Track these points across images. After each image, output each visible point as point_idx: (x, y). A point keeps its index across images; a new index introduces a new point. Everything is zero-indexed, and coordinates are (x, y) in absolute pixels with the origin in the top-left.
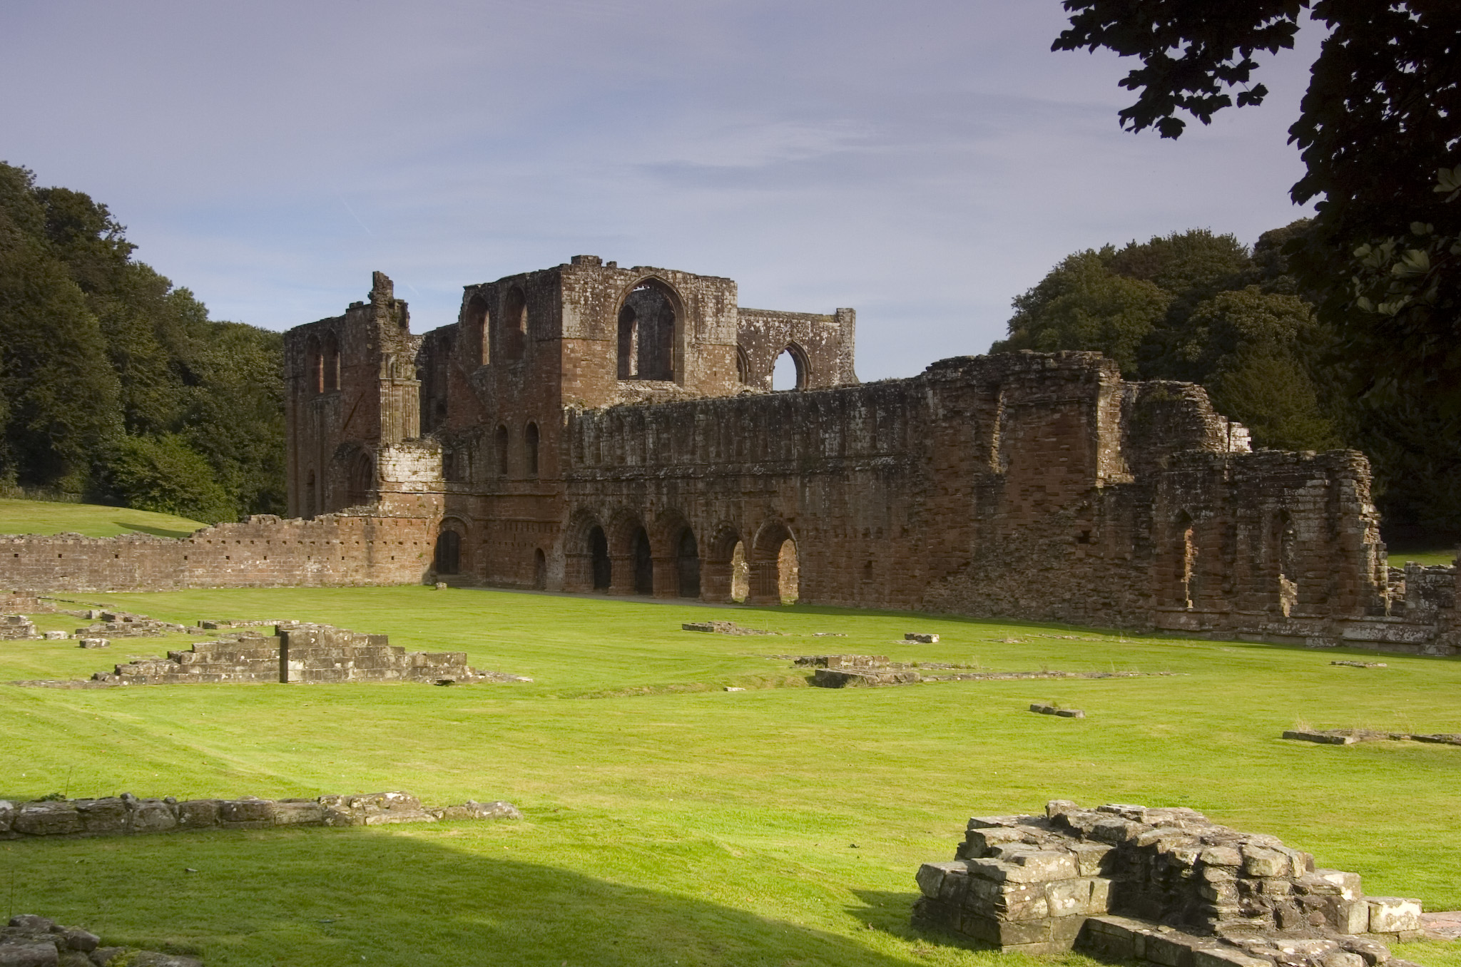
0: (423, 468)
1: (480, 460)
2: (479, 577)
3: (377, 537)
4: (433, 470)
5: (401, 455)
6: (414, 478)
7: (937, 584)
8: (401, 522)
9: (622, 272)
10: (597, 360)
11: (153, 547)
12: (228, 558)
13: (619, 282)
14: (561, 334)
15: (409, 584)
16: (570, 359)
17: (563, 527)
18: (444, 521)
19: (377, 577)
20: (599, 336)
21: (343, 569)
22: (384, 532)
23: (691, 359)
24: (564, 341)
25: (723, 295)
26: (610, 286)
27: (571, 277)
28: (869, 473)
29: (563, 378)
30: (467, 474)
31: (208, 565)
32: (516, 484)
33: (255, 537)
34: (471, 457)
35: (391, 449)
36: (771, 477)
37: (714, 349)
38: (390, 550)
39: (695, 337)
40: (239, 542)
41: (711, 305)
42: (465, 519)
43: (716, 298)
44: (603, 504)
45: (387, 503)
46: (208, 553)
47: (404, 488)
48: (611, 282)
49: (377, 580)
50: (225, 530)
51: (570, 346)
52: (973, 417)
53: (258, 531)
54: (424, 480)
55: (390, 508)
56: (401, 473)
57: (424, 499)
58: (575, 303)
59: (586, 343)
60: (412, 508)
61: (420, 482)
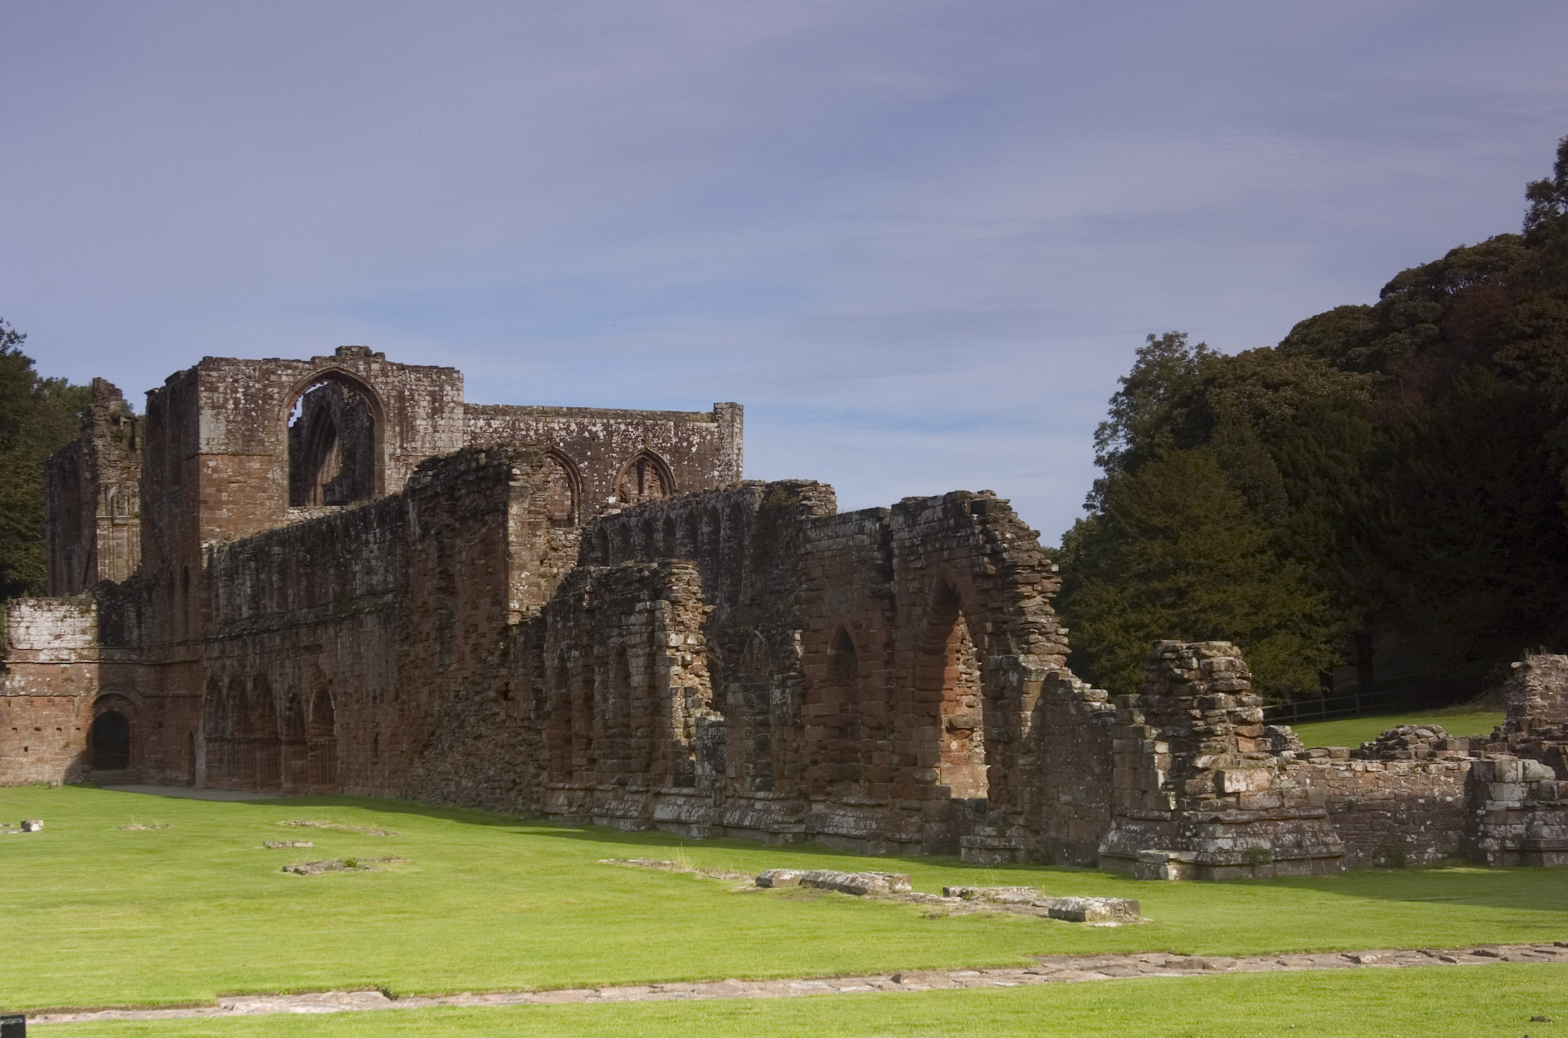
0: (69, 630)
1: (154, 618)
2: (153, 772)
3: (3, 722)
4: (84, 632)
5: (38, 614)
6: (57, 644)
7: (417, 762)
8: (38, 701)
9: (288, 365)
10: (254, 482)
13: (284, 378)
14: (199, 449)
15: (49, 785)
16: (211, 481)
17: (203, 702)
18: (100, 700)
19: (4, 774)
20: (257, 449)
22: (12, 716)
23: (395, 476)
24: (202, 458)
25: (442, 389)
26: (272, 384)
27: (213, 373)
28: (375, 615)
29: (202, 506)
30: (135, 637)
32: (178, 648)
34: (139, 615)
35: (23, 607)
36: (317, 624)
38: (23, 738)
39: (401, 447)
41: (425, 404)
42: (132, 696)
43: (432, 394)
44: (224, 669)
45: (18, 678)
47: (43, 657)
48: (273, 378)
49: (3, 779)
51: (211, 464)
52: (437, 534)
54: (72, 645)
55: (22, 684)
56: (37, 638)
57: (71, 671)
58: (219, 407)
59: (236, 460)
60: (54, 682)
61: (66, 648)
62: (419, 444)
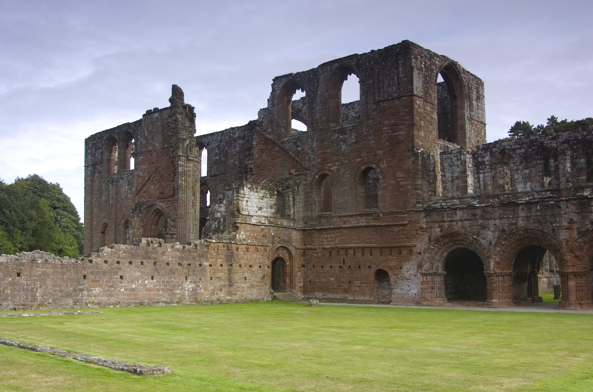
0: (265, 206)
1: (300, 202)
3: (235, 261)
4: (271, 207)
5: (252, 193)
6: (259, 213)
8: (252, 249)
10: (428, 118)
11: (54, 266)
12: (121, 277)
13: (437, 62)
14: (413, 92)
16: (418, 112)
17: (416, 250)
19: (235, 294)
21: (211, 288)
22: (240, 257)
23: (469, 129)
26: (433, 64)
29: (415, 127)
30: (292, 213)
31: (104, 284)
32: (345, 219)
33: (145, 258)
34: (294, 199)
35: (245, 188)
37: (477, 124)
38: (243, 272)
40: (131, 263)
42: (290, 248)
43: (476, 89)
44: (484, 227)
45: (242, 233)
46: (104, 273)
47: (254, 221)
49: (235, 298)
50: (120, 250)
53: (147, 253)
54: (266, 215)
55: (244, 237)
56: (251, 209)
57: (265, 231)
58: (419, 70)
60: (258, 237)
61: (264, 217)
62: (474, 114)
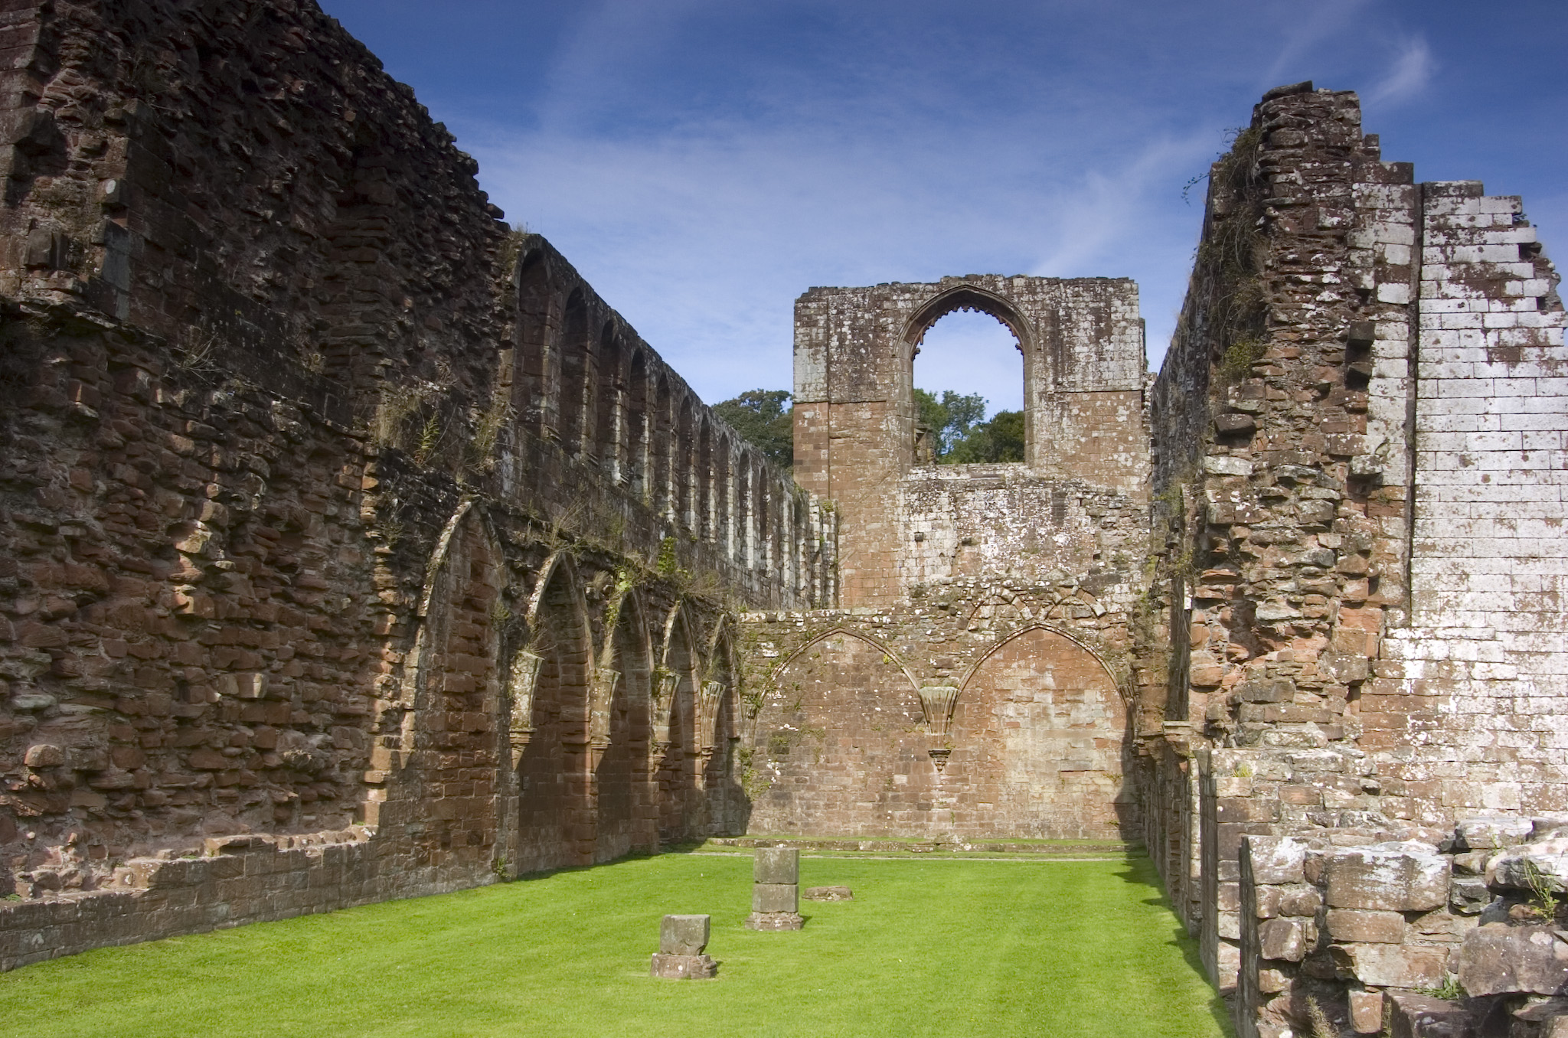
10: (863, 435)
13: (900, 305)
16: (808, 437)
20: (867, 395)
23: (1047, 420)
24: (796, 408)
25: (1109, 305)
26: (886, 313)
27: (814, 305)
29: (797, 468)
37: (1094, 400)
39: (1055, 382)
41: (1086, 325)
43: (1095, 312)
48: (886, 305)
51: (807, 415)
58: (817, 345)
59: (842, 409)
62: (1078, 377)
